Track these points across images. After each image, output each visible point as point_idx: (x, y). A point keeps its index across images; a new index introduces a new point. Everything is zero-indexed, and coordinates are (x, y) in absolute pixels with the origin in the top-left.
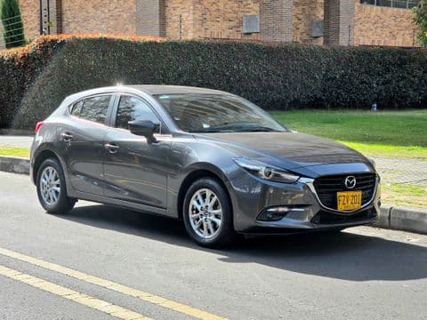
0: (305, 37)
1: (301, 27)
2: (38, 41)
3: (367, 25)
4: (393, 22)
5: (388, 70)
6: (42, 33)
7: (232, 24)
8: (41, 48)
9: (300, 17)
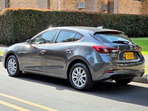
0: (101, 10)
1: (99, 6)
2: (5, 10)
3: (122, 6)
4: (131, 5)
5: (132, 23)
6: (6, 7)
7: (75, 5)
8: (6, 13)
9: (99, 3)
